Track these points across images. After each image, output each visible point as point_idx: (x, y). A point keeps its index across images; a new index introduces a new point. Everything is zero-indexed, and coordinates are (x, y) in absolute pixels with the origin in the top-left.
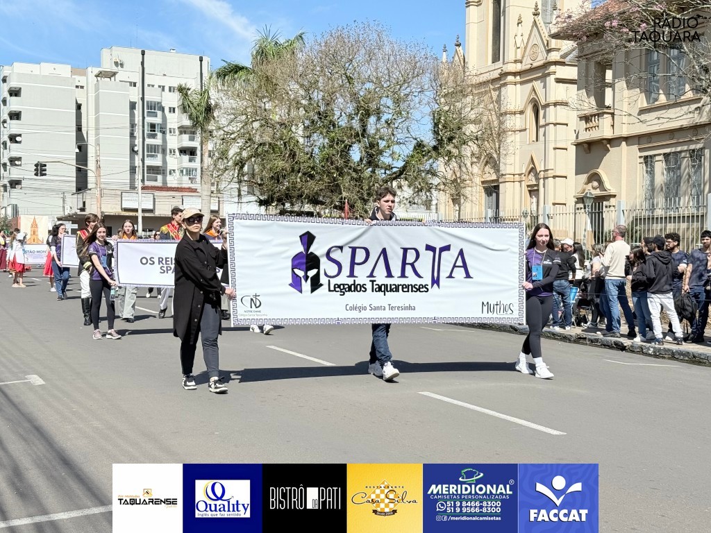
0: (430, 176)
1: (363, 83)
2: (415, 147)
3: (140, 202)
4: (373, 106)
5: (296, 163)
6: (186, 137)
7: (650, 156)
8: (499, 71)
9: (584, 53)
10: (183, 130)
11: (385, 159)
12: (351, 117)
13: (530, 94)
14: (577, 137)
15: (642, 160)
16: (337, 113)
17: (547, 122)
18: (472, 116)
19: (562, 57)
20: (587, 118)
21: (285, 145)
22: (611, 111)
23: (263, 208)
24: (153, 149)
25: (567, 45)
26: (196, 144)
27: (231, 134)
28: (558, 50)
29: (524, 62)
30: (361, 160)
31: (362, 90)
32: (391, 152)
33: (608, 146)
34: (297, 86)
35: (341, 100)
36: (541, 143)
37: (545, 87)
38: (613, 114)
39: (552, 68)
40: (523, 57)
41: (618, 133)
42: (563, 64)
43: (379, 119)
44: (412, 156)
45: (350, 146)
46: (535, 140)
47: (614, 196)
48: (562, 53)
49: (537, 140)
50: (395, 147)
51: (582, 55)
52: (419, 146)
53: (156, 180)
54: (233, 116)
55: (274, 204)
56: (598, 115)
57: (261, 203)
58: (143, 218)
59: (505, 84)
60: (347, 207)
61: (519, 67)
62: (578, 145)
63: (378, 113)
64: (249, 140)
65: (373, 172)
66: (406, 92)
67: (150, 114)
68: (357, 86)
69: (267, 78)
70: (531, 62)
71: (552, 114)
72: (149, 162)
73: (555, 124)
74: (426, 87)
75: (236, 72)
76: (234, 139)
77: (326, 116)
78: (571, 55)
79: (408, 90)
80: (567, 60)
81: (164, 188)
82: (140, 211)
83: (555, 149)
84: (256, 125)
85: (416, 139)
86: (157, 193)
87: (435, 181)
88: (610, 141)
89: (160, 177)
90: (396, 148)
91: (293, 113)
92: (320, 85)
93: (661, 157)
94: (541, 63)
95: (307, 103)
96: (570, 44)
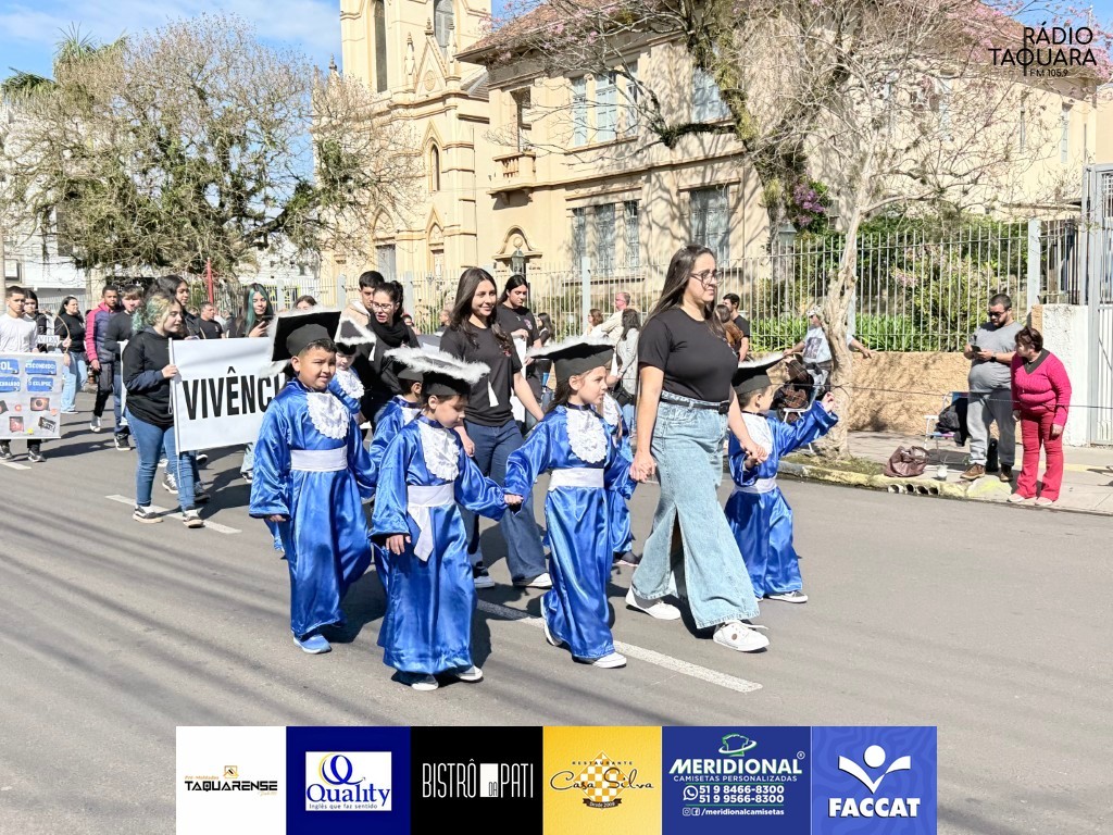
0: (317, 229)
1: (220, 100)
2: (297, 189)
4: (234, 132)
5: (130, 207)
7: (581, 209)
8: (388, 102)
9: (496, 82)
11: (255, 205)
12: (202, 148)
13: (428, 131)
15: (571, 213)
16: (186, 141)
17: (450, 167)
19: (463, 88)
20: (505, 161)
21: (111, 182)
22: (532, 153)
23: (82, 271)
25: (474, 72)
27: (28, 167)
28: (458, 79)
29: (418, 91)
30: (222, 205)
31: (219, 109)
32: (263, 196)
33: (530, 195)
34: (124, 102)
36: (443, 194)
38: (534, 158)
39: (451, 101)
40: (416, 84)
41: (540, 181)
42: (465, 96)
43: (244, 149)
44: (295, 202)
45: (206, 186)
46: (435, 188)
47: (539, 257)
48: (462, 84)
49: (438, 189)
50: (268, 189)
52: (303, 188)
54: (29, 143)
55: (98, 266)
56: (513, 158)
57: (79, 264)
61: (412, 98)
62: (496, 194)
63: (242, 140)
64: (56, 175)
65: (239, 221)
66: (277, 116)
68: (212, 103)
70: (427, 92)
73: (460, 171)
76: (32, 175)
77: (169, 143)
78: (474, 87)
79: (284, 111)
80: (468, 92)
83: (461, 200)
84: (66, 154)
85: (297, 178)
87: (324, 235)
88: (533, 189)
90: (269, 191)
91: (119, 139)
93: (592, 209)
94: (438, 95)
95: (139, 124)
96: (480, 70)
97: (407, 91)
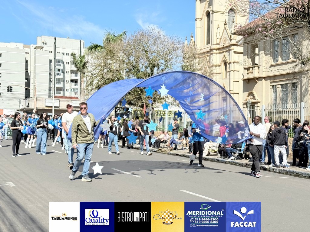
1: (152, 53)
3: (53, 103)
4: (156, 63)
6: (73, 75)
7: (275, 85)
8: (210, 48)
9: (246, 41)
10: (72, 72)
12: (146, 67)
13: (223, 58)
14: (243, 77)
15: (271, 87)
16: (141, 66)
17: (230, 70)
18: (199, 68)
19: (236, 42)
20: (248, 69)
22: (258, 66)
24: (59, 80)
25: (239, 38)
26: (78, 78)
27: (94, 75)
28: (235, 39)
31: (151, 56)
33: (257, 81)
34: (123, 54)
35: (142, 60)
36: (228, 79)
37: (229, 55)
39: (232, 47)
40: (220, 43)
41: (261, 76)
42: (237, 45)
43: (158, 68)
46: (225, 78)
47: (260, 102)
48: (236, 41)
49: (226, 78)
51: (245, 42)
53: (60, 93)
54: (95, 67)
56: (251, 68)
58: (55, 110)
59: (212, 54)
60: (145, 106)
61: (218, 47)
62: (244, 80)
63: (158, 66)
64: (102, 77)
66: (170, 57)
67: (58, 65)
68: (149, 55)
69: (111, 51)
70: (224, 44)
71: (232, 67)
72: (57, 85)
73: (234, 71)
74: (179, 55)
75: (96, 48)
76: (96, 77)
77: (136, 67)
78: (241, 41)
79: (171, 56)
80: (239, 44)
81: (64, 97)
82: (53, 107)
83: (234, 81)
84: (105, 71)
86: (61, 99)
88: (257, 79)
89: (62, 92)
91: (121, 66)
92: (133, 54)
93: (280, 86)
94: (227, 45)
95: (127, 61)
96: (240, 37)
97: (217, 44)
